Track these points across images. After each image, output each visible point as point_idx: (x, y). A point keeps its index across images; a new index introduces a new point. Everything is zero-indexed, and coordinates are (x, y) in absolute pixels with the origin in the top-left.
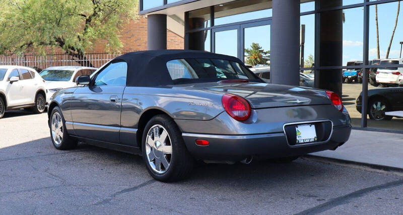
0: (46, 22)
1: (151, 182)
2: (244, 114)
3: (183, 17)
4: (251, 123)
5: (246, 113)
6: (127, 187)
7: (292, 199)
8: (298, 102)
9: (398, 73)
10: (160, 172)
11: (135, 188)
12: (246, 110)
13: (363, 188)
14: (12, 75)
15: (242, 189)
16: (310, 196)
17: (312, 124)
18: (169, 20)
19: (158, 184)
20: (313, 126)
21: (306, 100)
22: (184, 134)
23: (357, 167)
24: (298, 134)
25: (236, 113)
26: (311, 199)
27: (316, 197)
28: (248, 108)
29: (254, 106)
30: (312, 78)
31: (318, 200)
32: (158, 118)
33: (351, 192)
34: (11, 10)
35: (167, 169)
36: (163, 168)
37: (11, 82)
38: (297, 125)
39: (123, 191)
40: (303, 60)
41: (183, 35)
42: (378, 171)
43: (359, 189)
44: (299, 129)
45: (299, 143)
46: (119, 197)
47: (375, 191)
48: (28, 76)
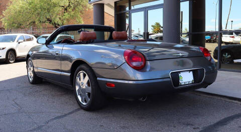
0: (42, 10)
1: (78, 110)
2: (141, 64)
3: (113, 5)
4: (145, 71)
5: (142, 63)
6: (59, 115)
7: (175, 127)
8: (181, 55)
9: (233, 37)
10: (84, 104)
11: (65, 115)
12: (142, 61)
13: (226, 117)
14: (19, 39)
15: (139, 117)
16: (188, 125)
17: (190, 71)
18: (105, 6)
19: (82, 112)
20: (191, 72)
21: (186, 54)
22: (98, 79)
23: (219, 98)
24: (180, 78)
25: (134, 64)
26: (189, 127)
27: (192, 125)
28: (143, 60)
29: (147, 58)
30: (187, 39)
31: (194, 128)
32: (83, 66)
33: (218, 120)
34: (23, 4)
35: (88, 102)
36: (86, 101)
37: (19, 43)
38: (180, 72)
39: (56, 118)
40: (182, 30)
41: (114, 15)
42: (234, 101)
43: (223, 118)
44: (181, 74)
45: (181, 85)
46: (50, 124)
47: (235, 120)
48: (29, 40)
